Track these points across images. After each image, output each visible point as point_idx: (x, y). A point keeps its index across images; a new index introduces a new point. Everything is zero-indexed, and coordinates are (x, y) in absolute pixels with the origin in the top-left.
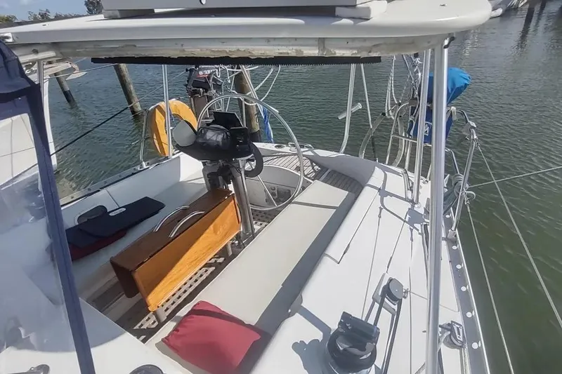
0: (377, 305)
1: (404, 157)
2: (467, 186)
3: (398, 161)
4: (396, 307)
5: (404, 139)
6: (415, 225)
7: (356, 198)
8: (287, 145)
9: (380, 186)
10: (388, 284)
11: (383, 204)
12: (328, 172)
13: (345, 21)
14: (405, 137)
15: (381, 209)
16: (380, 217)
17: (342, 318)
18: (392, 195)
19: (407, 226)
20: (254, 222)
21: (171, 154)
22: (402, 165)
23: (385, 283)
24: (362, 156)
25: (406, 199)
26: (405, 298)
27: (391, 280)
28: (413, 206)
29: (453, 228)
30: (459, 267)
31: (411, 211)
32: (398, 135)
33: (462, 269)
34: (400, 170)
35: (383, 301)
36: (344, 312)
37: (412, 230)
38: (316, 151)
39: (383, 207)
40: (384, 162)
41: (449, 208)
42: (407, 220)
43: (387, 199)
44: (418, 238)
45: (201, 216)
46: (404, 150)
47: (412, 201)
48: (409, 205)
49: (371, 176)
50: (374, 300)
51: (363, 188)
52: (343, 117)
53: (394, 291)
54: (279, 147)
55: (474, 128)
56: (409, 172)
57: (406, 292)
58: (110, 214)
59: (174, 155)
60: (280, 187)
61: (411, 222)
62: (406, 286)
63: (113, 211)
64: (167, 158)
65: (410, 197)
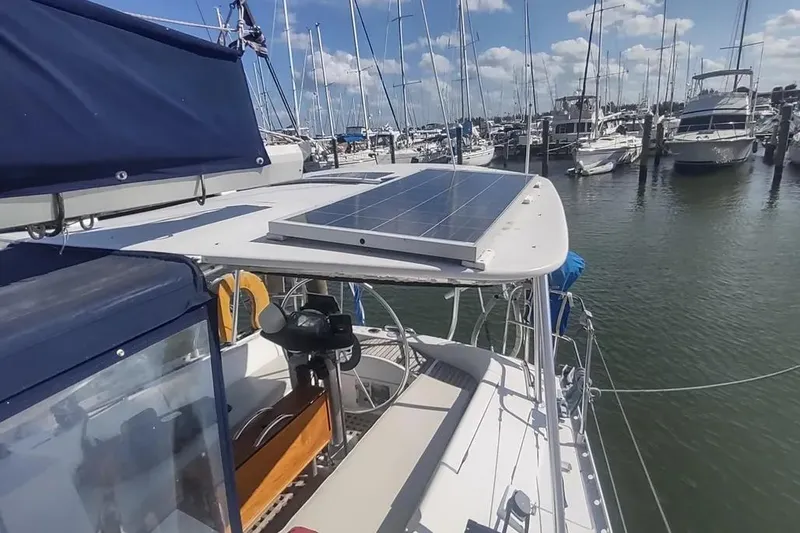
0: (502, 522)
1: (523, 346)
2: (590, 381)
3: (517, 351)
4: (523, 524)
5: (521, 326)
6: (540, 429)
7: (471, 396)
8: (384, 329)
9: (497, 381)
10: (513, 497)
11: (503, 405)
12: (434, 364)
13: (468, 270)
14: (523, 323)
15: (501, 411)
16: (500, 420)
17: (468, 526)
18: (512, 393)
19: (531, 430)
20: (348, 432)
21: (235, 339)
22: (521, 356)
23: (509, 496)
24: (474, 345)
25: (528, 398)
26: (533, 514)
27: (516, 493)
28: (536, 406)
29: (581, 432)
30: (591, 477)
31: (535, 412)
32: (514, 320)
33: (594, 480)
34: (519, 362)
35: (508, 516)
36: (470, 520)
37: (537, 435)
38: (419, 337)
39: (503, 408)
40: (501, 353)
41: (576, 408)
42: (531, 423)
43: (508, 399)
44: (544, 445)
45: (288, 421)
46: (523, 337)
47: (535, 400)
48: (532, 405)
49: (486, 370)
50: (500, 517)
51: (477, 385)
52: (450, 296)
53: (521, 505)
54: (373, 331)
55: (589, 317)
56: (529, 365)
57: (535, 507)
58: (162, 420)
59: (237, 340)
60: (376, 382)
61: (536, 426)
62: (533, 500)
63: (165, 415)
64: (228, 345)
65: (532, 395)
